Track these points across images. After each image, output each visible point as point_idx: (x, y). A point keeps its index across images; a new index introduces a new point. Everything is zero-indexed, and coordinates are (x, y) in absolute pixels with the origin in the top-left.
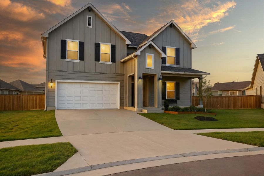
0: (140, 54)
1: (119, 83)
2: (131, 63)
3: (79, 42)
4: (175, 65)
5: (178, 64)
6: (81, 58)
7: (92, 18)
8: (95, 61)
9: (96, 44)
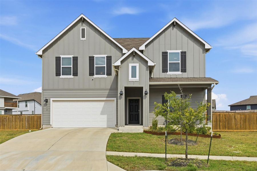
0: (120, 64)
1: (115, 99)
3: (73, 57)
4: (179, 73)
5: (184, 70)
6: (75, 74)
7: (85, 29)
8: (90, 76)
9: (90, 57)
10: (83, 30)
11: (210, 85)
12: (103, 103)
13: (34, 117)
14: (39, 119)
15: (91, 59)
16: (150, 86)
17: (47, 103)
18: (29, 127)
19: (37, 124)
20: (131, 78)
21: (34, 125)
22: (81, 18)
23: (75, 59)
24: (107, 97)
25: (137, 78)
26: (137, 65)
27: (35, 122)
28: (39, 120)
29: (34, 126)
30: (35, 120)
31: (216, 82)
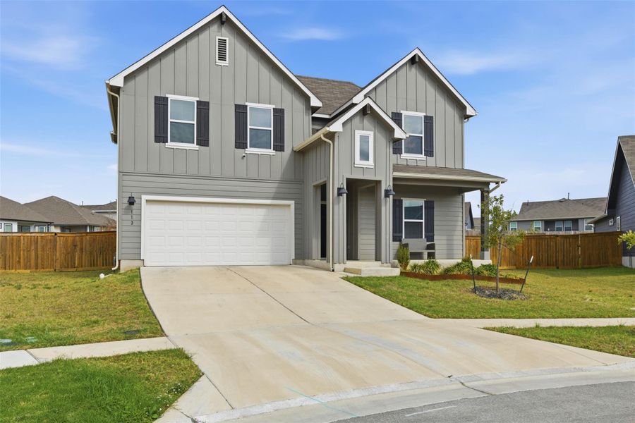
0: (341, 130)
1: (292, 203)
2: (318, 152)
3: (197, 101)
4: (422, 157)
5: (430, 153)
6: (203, 141)
7: (227, 42)
8: (236, 147)
9: (237, 106)
10: (222, 43)
11: (488, 184)
12: (262, 211)
13: (20, 240)
14: (33, 243)
15: (241, 112)
16: (395, 179)
17: (133, 206)
18: (5, 264)
19: (27, 257)
20: (359, 162)
21: (20, 258)
22: (221, 15)
23: (203, 108)
24: (274, 198)
25: (371, 163)
26: (370, 134)
27: (22, 252)
28: (33, 248)
29: (19, 262)
30: (22, 246)
31: (503, 180)
